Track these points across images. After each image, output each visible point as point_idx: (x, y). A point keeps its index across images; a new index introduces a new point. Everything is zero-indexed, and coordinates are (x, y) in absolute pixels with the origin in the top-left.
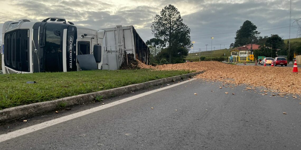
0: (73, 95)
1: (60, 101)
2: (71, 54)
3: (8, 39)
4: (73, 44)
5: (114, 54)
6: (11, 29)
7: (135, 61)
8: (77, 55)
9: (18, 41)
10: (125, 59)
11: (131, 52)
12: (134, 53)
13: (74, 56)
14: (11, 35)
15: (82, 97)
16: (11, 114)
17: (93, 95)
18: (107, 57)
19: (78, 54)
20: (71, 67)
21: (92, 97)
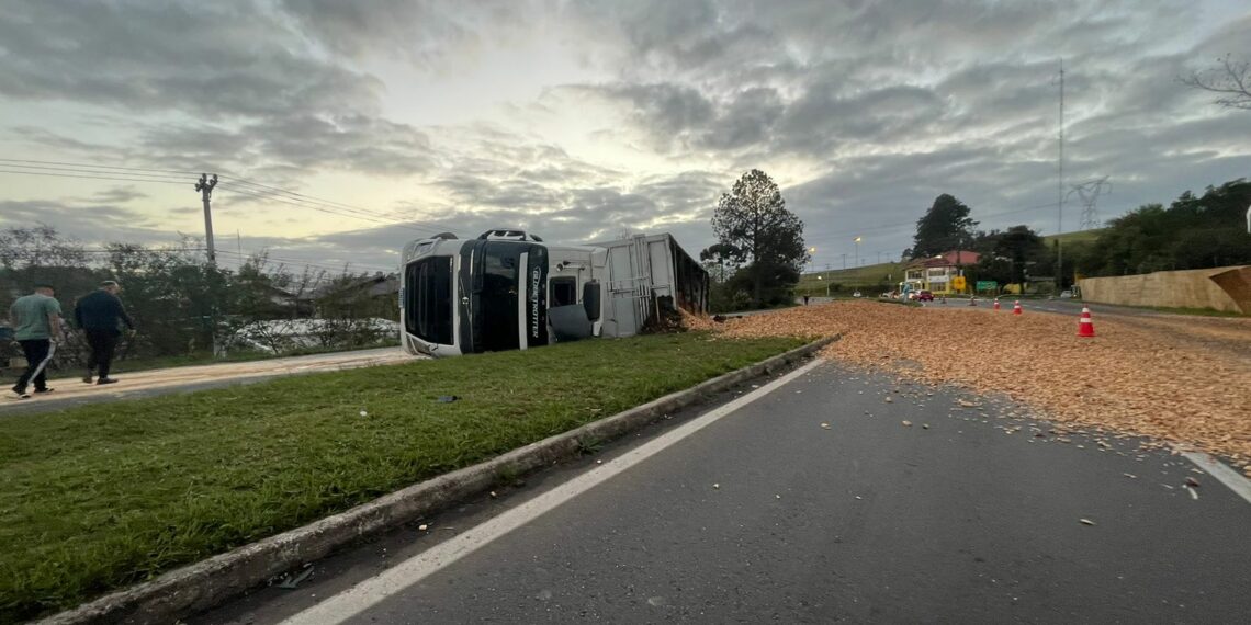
0: (531, 440)
1: (501, 465)
2: (536, 306)
3: (412, 278)
4: (540, 286)
5: (628, 297)
6: (419, 256)
7: (676, 313)
8: (548, 307)
9: (431, 280)
10: (653, 308)
11: (665, 293)
12: (673, 296)
13: (542, 309)
14: (419, 269)
15: (552, 447)
16: (393, 513)
17: (576, 437)
18: (614, 305)
19: (551, 306)
20: (536, 334)
21: (575, 442)
